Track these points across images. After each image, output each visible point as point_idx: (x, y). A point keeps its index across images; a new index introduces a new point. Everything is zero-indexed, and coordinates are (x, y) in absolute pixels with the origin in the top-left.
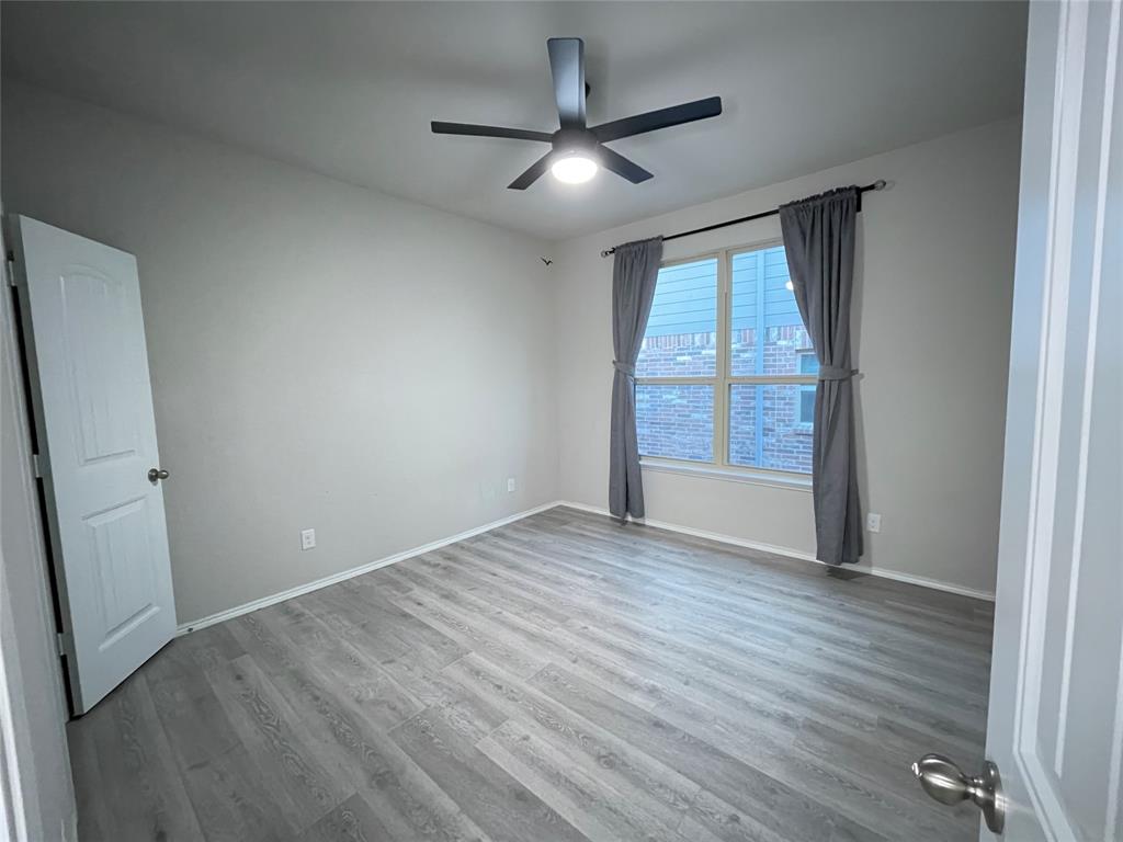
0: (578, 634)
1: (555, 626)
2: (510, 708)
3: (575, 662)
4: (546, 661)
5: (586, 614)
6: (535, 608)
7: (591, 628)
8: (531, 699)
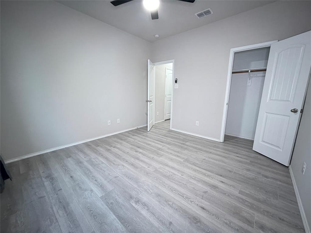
0: (151, 165)
1: (159, 168)
2: (167, 150)
3: (153, 158)
4: (161, 158)
5: (147, 174)
6: (168, 177)
7: (147, 167)
8: (163, 151)
